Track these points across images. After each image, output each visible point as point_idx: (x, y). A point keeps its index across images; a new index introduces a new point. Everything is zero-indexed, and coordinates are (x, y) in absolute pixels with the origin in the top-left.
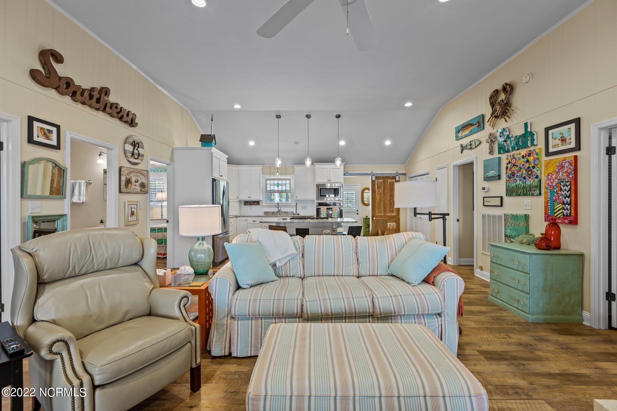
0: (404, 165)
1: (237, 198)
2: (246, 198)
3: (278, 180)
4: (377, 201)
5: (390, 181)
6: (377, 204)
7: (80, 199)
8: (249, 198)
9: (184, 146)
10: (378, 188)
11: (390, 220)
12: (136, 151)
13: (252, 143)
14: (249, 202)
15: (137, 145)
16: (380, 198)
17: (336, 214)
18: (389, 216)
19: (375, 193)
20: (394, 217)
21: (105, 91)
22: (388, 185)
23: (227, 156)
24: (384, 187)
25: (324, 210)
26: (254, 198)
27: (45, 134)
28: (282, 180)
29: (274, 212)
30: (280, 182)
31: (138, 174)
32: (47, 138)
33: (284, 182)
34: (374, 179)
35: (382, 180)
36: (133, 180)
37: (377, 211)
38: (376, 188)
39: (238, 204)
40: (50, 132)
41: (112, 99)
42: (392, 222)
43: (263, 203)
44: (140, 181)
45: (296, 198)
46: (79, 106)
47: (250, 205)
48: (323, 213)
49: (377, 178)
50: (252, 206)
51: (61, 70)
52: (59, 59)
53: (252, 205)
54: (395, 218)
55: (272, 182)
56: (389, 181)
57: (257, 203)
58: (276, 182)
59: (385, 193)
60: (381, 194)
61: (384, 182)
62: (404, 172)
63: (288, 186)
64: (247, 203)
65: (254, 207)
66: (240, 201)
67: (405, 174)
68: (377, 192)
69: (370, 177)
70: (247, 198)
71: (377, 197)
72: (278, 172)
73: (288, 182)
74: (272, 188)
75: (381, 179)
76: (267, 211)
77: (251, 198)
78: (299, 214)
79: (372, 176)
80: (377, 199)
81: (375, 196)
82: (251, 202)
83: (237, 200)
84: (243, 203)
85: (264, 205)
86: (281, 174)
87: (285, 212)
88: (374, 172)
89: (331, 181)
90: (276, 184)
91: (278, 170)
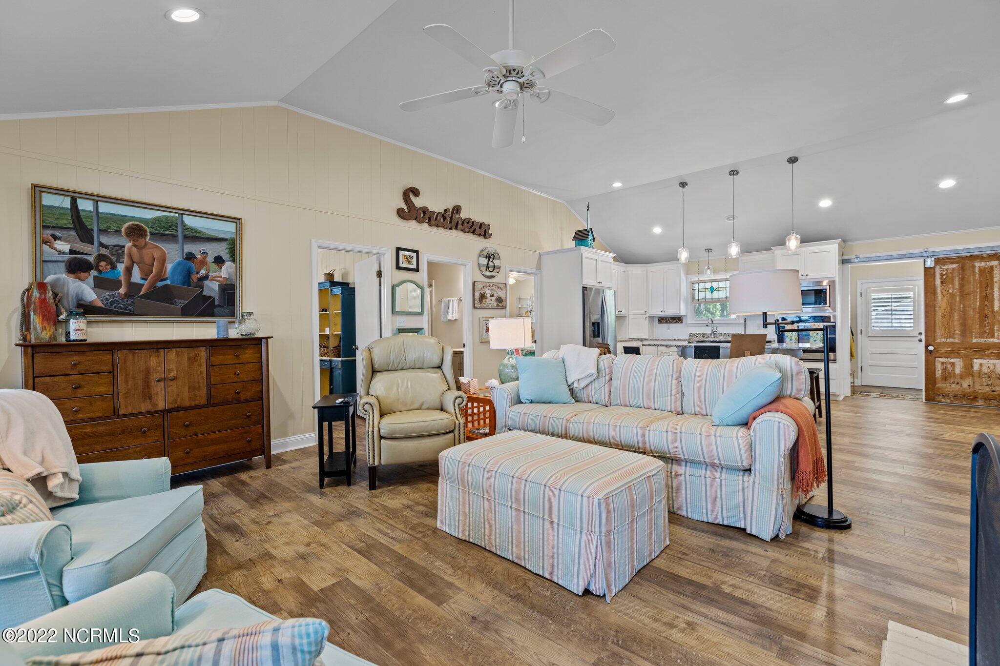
1: (644, 313)
2: (658, 312)
3: (711, 281)
4: (940, 313)
5: (983, 264)
6: (939, 318)
7: (453, 317)
8: (663, 312)
9: (558, 248)
10: (942, 282)
11: (983, 352)
12: (491, 264)
13: (657, 230)
14: (666, 318)
15: (492, 257)
16: (951, 305)
17: (819, 337)
18: (978, 345)
19: (934, 293)
21: (457, 209)
22: (974, 275)
23: (614, 255)
24: (962, 279)
26: (671, 312)
27: (408, 260)
28: (719, 280)
29: (705, 334)
30: (715, 285)
31: (493, 288)
32: (409, 263)
33: (722, 284)
34: (930, 263)
35: (955, 266)
36: (488, 294)
37: (939, 333)
38: (938, 282)
39: (646, 322)
40: (411, 257)
41: (463, 215)
42: (989, 357)
43: (688, 321)
44: (496, 295)
46: (435, 229)
47: (667, 322)
49: (939, 261)
50: (671, 325)
51: (418, 202)
52: (416, 192)
53: (670, 323)
54: (997, 349)
55: (702, 286)
56: (977, 264)
57: (678, 319)
58: (708, 285)
59: (966, 292)
60: (952, 295)
61: (962, 268)
64: (662, 320)
65: (673, 326)
66: (651, 318)
68: (939, 292)
69: (922, 260)
70: (660, 313)
71: (942, 302)
72: (709, 268)
74: (702, 295)
75: (952, 263)
76: (695, 332)
77: (666, 312)
79: (924, 258)
80: (940, 307)
81: (935, 300)
82: (668, 318)
83: (646, 316)
84: (656, 320)
85: (690, 323)
86: (715, 271)
87: (725, 334)
88: (931, 250)
89: (808, 277)
90: (709, 289)
91: (708, 264)
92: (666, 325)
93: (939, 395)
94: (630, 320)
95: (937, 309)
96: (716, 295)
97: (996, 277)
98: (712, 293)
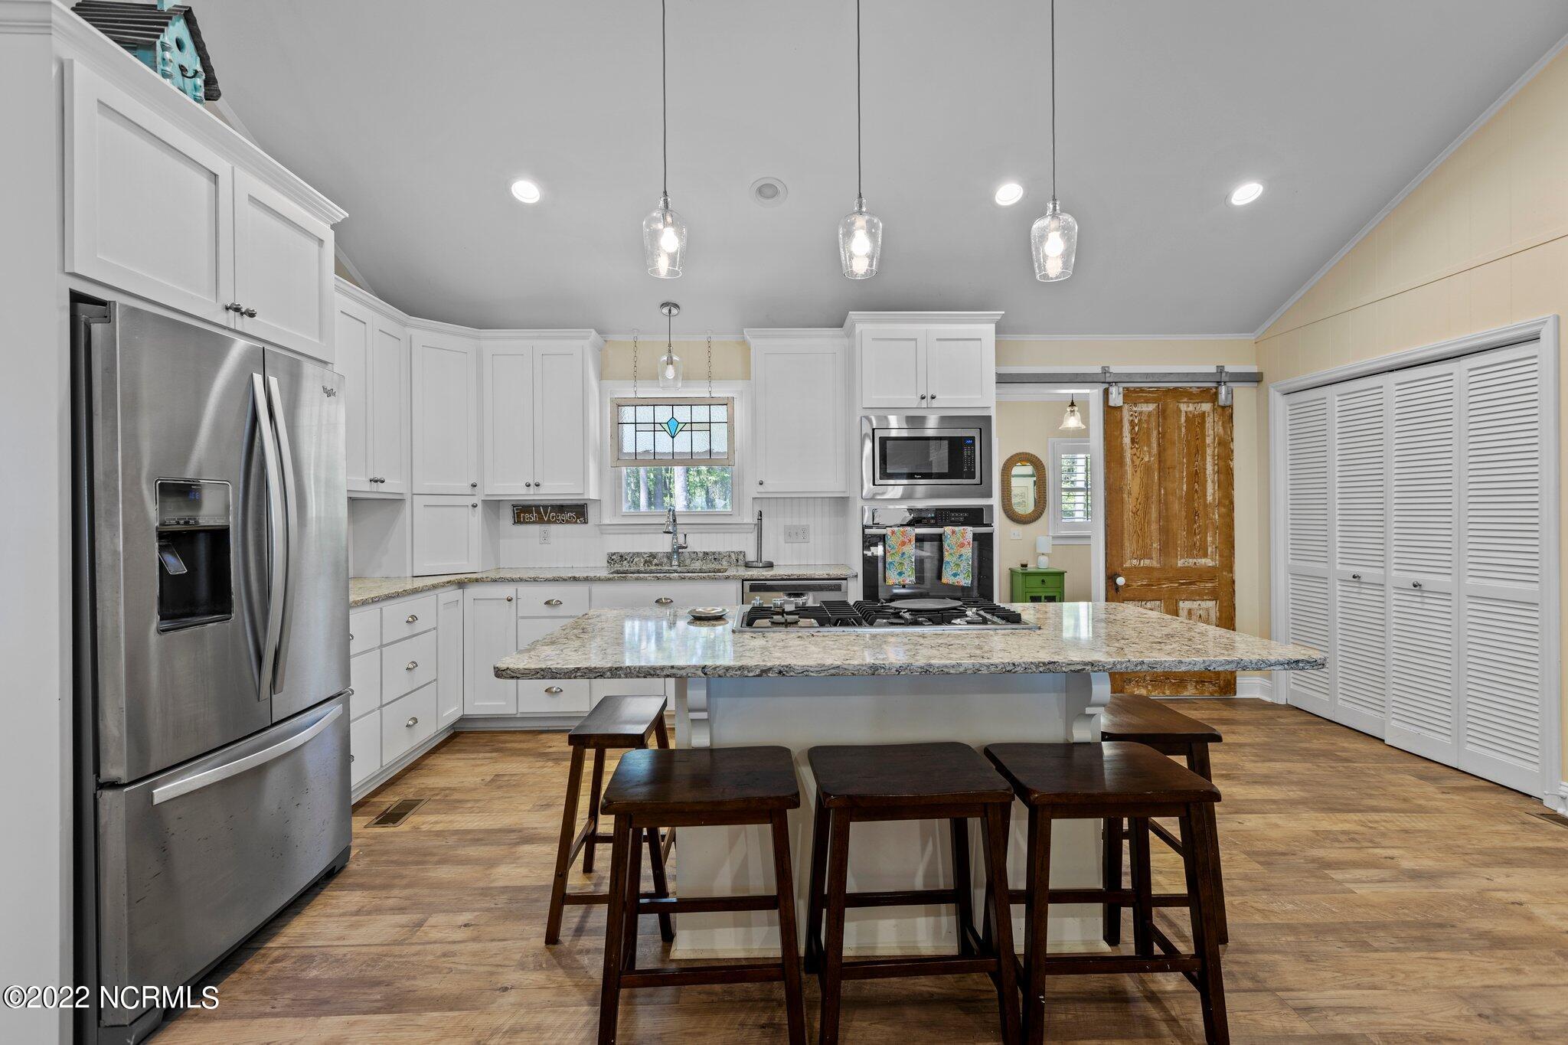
0: (1251, 337)
1: (469, 491)
2: (516, 489)
3: (673, 403)
4: (1130, 503)
5: (1191, 408)
6: (1128, 515)
8: (532, 490)
10: (1133, 441)
11: (1193, 587)
13: (526, 191)
14: (537, 507)
16: (1146, 487)
17: (963, 564)
18: (1185, 572)
19: (1121, 462)
20: (1209, 574)
22: (1179, 428)
23: (342, 214)
24: (1162, 436)
25: (903, 544)
26: (555, 489)
28: (691, 403)
29: (653, 556)
30: (682, 414)
33: (701, 413)
34: (1116, 398)
35: (1151, 407)
37: (1129, 546)
38: (1127, 439)
39: (476, 518)
42: (1200, 596)
43: (601, 516)
45: (761, 489)
47: (540, 521)
48: (897, 558)
49: (1130, 395)
50: (555, 529)
53: (549, 522)
54: (1211, 580)
55: (645, 414)
56: (1183, 407)
57: (576, 512)
58: (663, 414)
59: (1169, 463)
60: (1148, 469)
61: (1162, 413)
62: (1254, 369)
63: (720, 432)
64: (525, 513)
65: (561, 533)
66: (493, 506)
67: (1256, 378)
68: (1128, 460)
69: (1100, 391)
70: (524, 490)
71: (1133, 482)
72: (670, 362)
73: (720, 413)
74: (645, 442)
75: (1147, 401)
76: (622, 550)
77: (542, 490)
78: (770, 565)
79: (1106, 386)
80: (1130, 493)
81: (1122, 477)
82: (545, 507)
83: (474, 500)
84: (507, 515)
85: (608, 522)
86: (686, 377)
87: (706, 554)
88: (1114, 369)
89: (935, 403)
90: (665, 426)
91: (670, 351)
92: (535, 529)
93: (1130, 681)
94: (419, 516)
95: (1125, 496)
96: (682, 443)
97: (1209, 436)
98: (673, 437)
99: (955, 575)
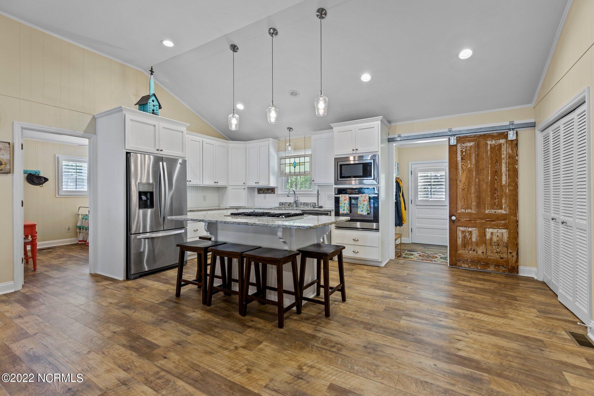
0: (531, 105)
1: (243, 185)
2: (252, 184)
3: (295, 157)
4: (461, 186)
5: (494, 142)
6: (460, 191)
8: (257, 184)
10: (462, 159)
11: (494, 223)
13: (240, 106)
14: (263, 189)
16: (469, 179)
17: (365, 207)
18: (490, 215)
19: (457, 169)
20: (504, 217)
22: (487, 152)
24: (478, 156)
25: (345, 200)
26: (263, 184)
28: (299, 157)
29: (290, 203)
30: (297, 160)
33: (302, 160)
34: (453, 141)
35: (472, 144)
37: (460, 204)
38: (459, 158)
39: (247, 192)
42: (498, 227)
43: (278, 191)
45: (313, 182)
47: (263, 193)
48: (343, 205)
49: (461, 139)
50: (268, 195)
53: (265, 193)
54: (504, 220)
55: (287, 161)
56: (489, 142)
57: (271, 190)
58: (292, 161)
59: (480, 168)
60: (470, 171)
61: (478, 146)
62: (532, 120)
63: (307, 165)
64: (260, 191)
66: (251, 189)
67: (533, 125)
68: (460, 167)
69: (447, 139)
70: (255, 184)
71: (462, 177)
72: (290, 145)
73: (307, 159)
74: (288, 169)
75: (470, 141)
76: (283, 201)
77: (259, 184)
78: (321, 207)
79: (449, 136)
80: (460, 181)
81: (457, 174)
83: (244, 187)
84: (256, 191)
85: (280, 193)
86: (295, 149)
87: (304, 203)
88: (454, 129)
89: (358, 152)
90: (293, 164)
91: (290, 142)
92: (263, 195)
93: (460, 261)
94: (230, 191)
95: (458, 182)
96: (297, 170)
97: (504, 154)
98: (295, 168)
99: (362, 211)
